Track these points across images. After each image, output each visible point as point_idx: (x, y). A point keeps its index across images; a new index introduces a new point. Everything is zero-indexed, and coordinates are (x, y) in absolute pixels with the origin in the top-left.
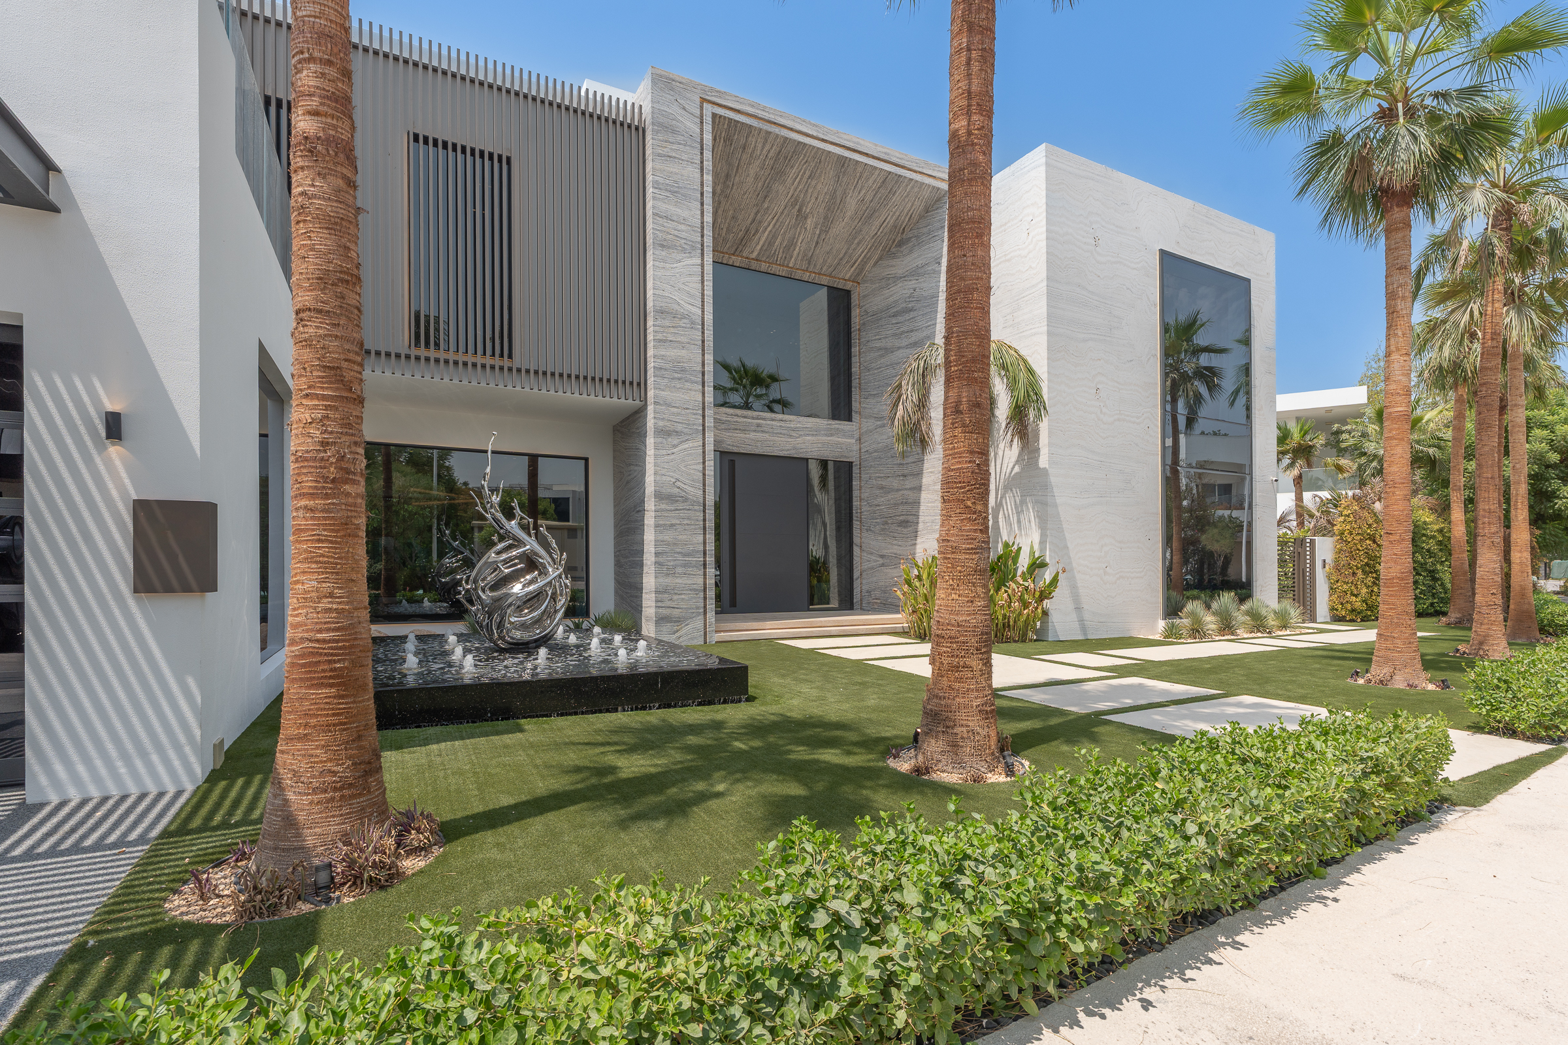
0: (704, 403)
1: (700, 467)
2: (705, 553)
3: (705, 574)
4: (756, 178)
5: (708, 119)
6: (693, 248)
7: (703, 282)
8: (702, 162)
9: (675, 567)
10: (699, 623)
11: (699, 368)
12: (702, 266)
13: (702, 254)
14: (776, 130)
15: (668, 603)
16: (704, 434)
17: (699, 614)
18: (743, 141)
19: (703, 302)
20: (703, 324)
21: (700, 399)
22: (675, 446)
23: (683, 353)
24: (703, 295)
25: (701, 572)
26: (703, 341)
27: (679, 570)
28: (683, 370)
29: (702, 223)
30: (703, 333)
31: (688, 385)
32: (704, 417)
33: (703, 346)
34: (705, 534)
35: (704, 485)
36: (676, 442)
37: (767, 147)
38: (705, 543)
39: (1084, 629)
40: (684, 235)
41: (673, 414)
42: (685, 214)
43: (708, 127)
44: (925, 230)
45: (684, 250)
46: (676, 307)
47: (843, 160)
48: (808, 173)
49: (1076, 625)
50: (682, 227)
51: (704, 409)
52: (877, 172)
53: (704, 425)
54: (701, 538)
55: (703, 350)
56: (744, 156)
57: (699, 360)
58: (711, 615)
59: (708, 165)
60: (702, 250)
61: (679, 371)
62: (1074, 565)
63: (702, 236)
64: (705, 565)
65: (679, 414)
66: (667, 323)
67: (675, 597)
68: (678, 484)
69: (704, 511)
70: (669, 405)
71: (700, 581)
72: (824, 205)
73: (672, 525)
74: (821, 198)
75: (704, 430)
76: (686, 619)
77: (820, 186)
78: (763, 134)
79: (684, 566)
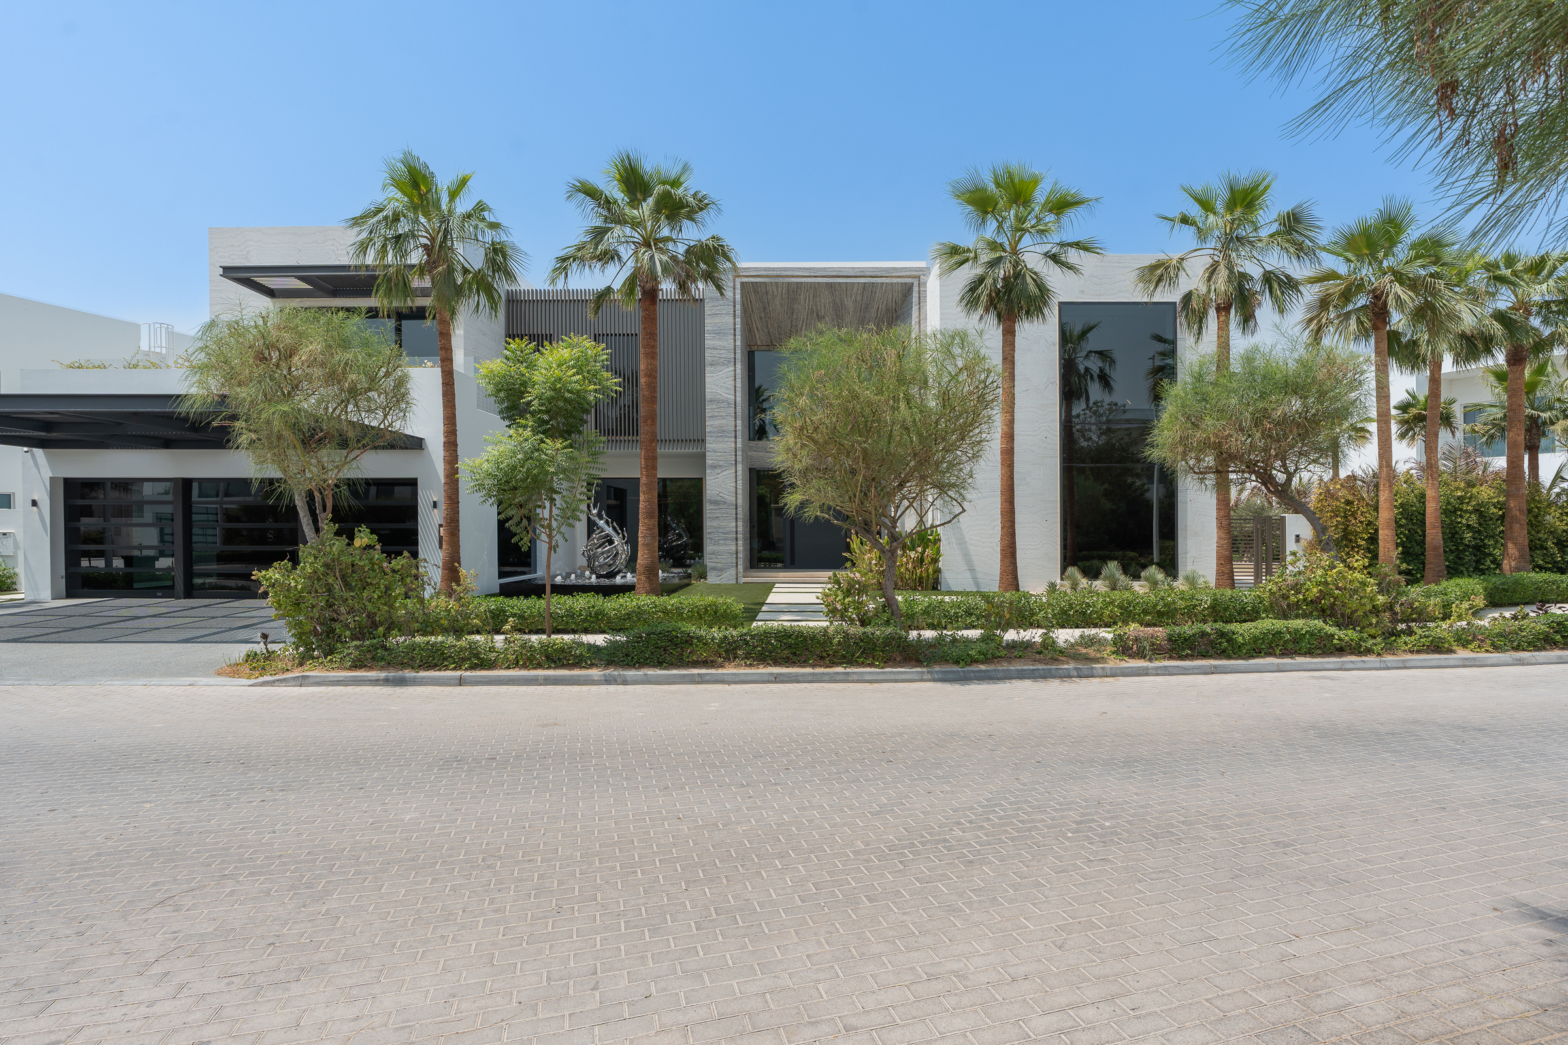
0: (736, 448)
1: (734, 484)
2: (737, 533)
3: (737, 544)
4: (782, 305)
5: (738, 286)
6: (729, 362)
7: (735, 380)
8: (735, 312)
9: (719, 540)
10: (733, 571)
11: (733, 429)
12: (735, 370)
13: (735, 364)
14: (781, 280)
15: (715, 560)
16: (736, 465)
17: (733, 567)
18: (764, 290)
19: (735, 390)
20: (735, 403)
21: (734, 446)
22: (719, 474)
23: (724, 421)
24: (735, 387)
25: (734, 543)
26: (736, 413)
27: (721, 542)
28: (724, 431)
29: (735, 346)
30: (735, 408)
31: (726, 439)
32: (736, 455)
33: (736, 416)
34: (737, 522)
35: (736, 494)
36: (719, 472)
37: (780, 290)
38: (737, 527)
39: (977, 584)
40: (723, 356)
41: (718, 456)
42: (724, 344)
43: (738, 291)
44: (905, 309)
45: (724, 364)
46: (719, 397)
47: (830, 285)
48: (811, 296)
49: (971, 581)
50: (723, 351)
51: (736, 451)
52: (856, 285)
53: (736, 461)
54: (734, 524)
55: (736, 418)
56: (769, 297)
57: (733, 423)
58: (740, 568)
59: (738, 313)
60: (735, 361)
61: (722, 432)
62: (967, 539)
63: (735, 353)
64: (737, 539)
65: (721, 456)
66: (714, 406)
67: (719, 557)
68: (721, 494)
69: (736, 509)
70: (715, 452)
71: (734, 548)
72: (831, 309)
73: (717, 517)
74: (827, 306)
75: (736, 463)
76: (725, 569)
77: (823, 300)
78: (774, 284)
79: (724, 540)
